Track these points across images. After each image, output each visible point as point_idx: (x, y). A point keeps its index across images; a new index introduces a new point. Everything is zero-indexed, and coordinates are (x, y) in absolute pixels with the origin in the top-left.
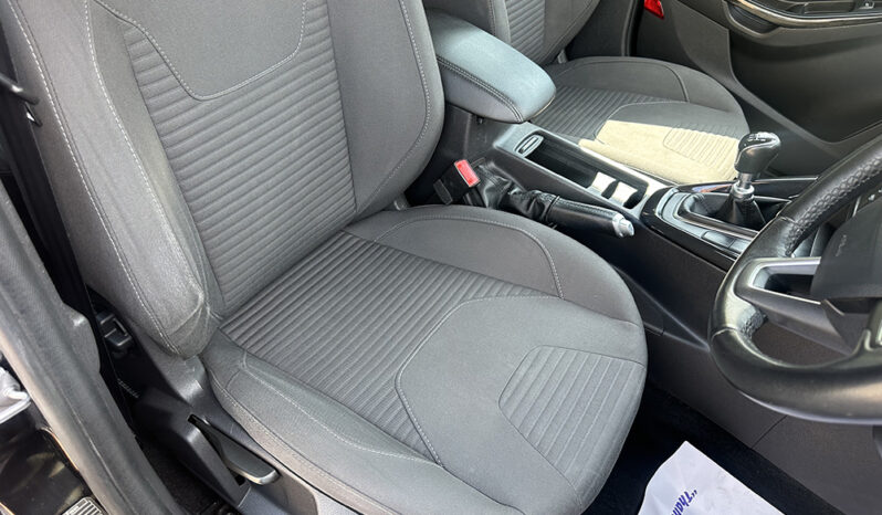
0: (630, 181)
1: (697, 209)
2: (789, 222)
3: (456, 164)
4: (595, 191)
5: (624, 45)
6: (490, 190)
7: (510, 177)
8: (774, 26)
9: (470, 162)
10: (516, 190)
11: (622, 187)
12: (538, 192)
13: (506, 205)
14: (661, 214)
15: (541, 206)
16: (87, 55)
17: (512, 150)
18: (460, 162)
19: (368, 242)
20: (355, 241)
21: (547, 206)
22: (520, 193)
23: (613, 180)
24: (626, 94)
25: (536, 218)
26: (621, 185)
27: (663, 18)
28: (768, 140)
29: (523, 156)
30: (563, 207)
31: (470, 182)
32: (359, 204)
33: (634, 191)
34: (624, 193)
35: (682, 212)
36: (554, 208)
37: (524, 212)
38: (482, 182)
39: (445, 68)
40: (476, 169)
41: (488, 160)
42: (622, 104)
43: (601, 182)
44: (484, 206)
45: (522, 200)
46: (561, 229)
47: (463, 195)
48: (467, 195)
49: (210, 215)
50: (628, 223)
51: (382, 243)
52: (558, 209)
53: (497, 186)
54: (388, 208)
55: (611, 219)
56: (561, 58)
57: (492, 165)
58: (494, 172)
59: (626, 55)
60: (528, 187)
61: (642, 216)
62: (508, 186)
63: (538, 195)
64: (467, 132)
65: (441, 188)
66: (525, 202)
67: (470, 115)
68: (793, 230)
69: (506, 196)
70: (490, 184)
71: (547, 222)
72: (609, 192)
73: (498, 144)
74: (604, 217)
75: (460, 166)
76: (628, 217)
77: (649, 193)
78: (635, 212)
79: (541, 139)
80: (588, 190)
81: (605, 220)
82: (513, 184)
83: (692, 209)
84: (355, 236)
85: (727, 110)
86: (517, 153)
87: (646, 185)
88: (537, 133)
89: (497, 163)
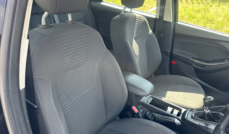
0: (177, 109)
1: (196, 116)
2: (222, 124)
3: (132, 107)
4: (168, 112)
5: (168, 72)
6: (141, 113)
7: (146, 109)
8: (204, 66)
9: (135, 106)
10: (148, 113)
11: (175, 110)
12: (154, 113)
13: (145, 117)
14: (187, 118)
15: (155, 117)
16: (50, 96)
17: (146, 102)
18: (133, 107)
19: (110, 130)
20: (107, 129)
21: (157, 117)
22: (149, 114)
23: (172, 109)
24: (171, 84)
25: (154, 121)
26: (175, 109)
27: (176, 65)
28: (211, 98)
29: (148, 103)
30: (161, 117)
31: (136, 112)
32: (108, 119)
33: (178, 111)
34: (176, 112)
35: (192, 117)
36: (159, 118)
37: (151, 119)
38: (139, 111)
39: (127, 84)
40: (137, 108)
41: (139, 105)
42: (170, 87)
43: (170, 109)
44: (140, 118)
45: (150, 116)
46: (161, 123)
47: (134, 115)
48: (136, 115)
49: (73, 128)
50: (179, 121)
51: (114, 130)
52: (160, 118)
53: (143, 112)
54: (115, 119)
55: (174, 120)
56: (153, 76)
57: (141, 106)
58: (141, 108)
59: (169, 74)
60: (151, 112)
61: (182, 118)
62: (146, 111)
63: (154, 114)
64: (134, 98)
65: (129, 113)
66: (151, 116)
67: (134, 95)
68: (223, 126)
69: (146, 115)
70: (141, 111)
71: (157, 122)
72: (172, 112)
73: (142, 100)
74: (172, 120)
75: (133, 108)
76: (178, 119)
77: (183, 111)
78: (180, 117)
79: (152, 98)
80: (167, 112)
81: (173, 121)
82: (147, 111)
83: (194, 116)
84: (107, 128)
85: (197, 87)
86: (147, 103)
87: (181, 109)
88: (151, 97)
89: (142, 105)
